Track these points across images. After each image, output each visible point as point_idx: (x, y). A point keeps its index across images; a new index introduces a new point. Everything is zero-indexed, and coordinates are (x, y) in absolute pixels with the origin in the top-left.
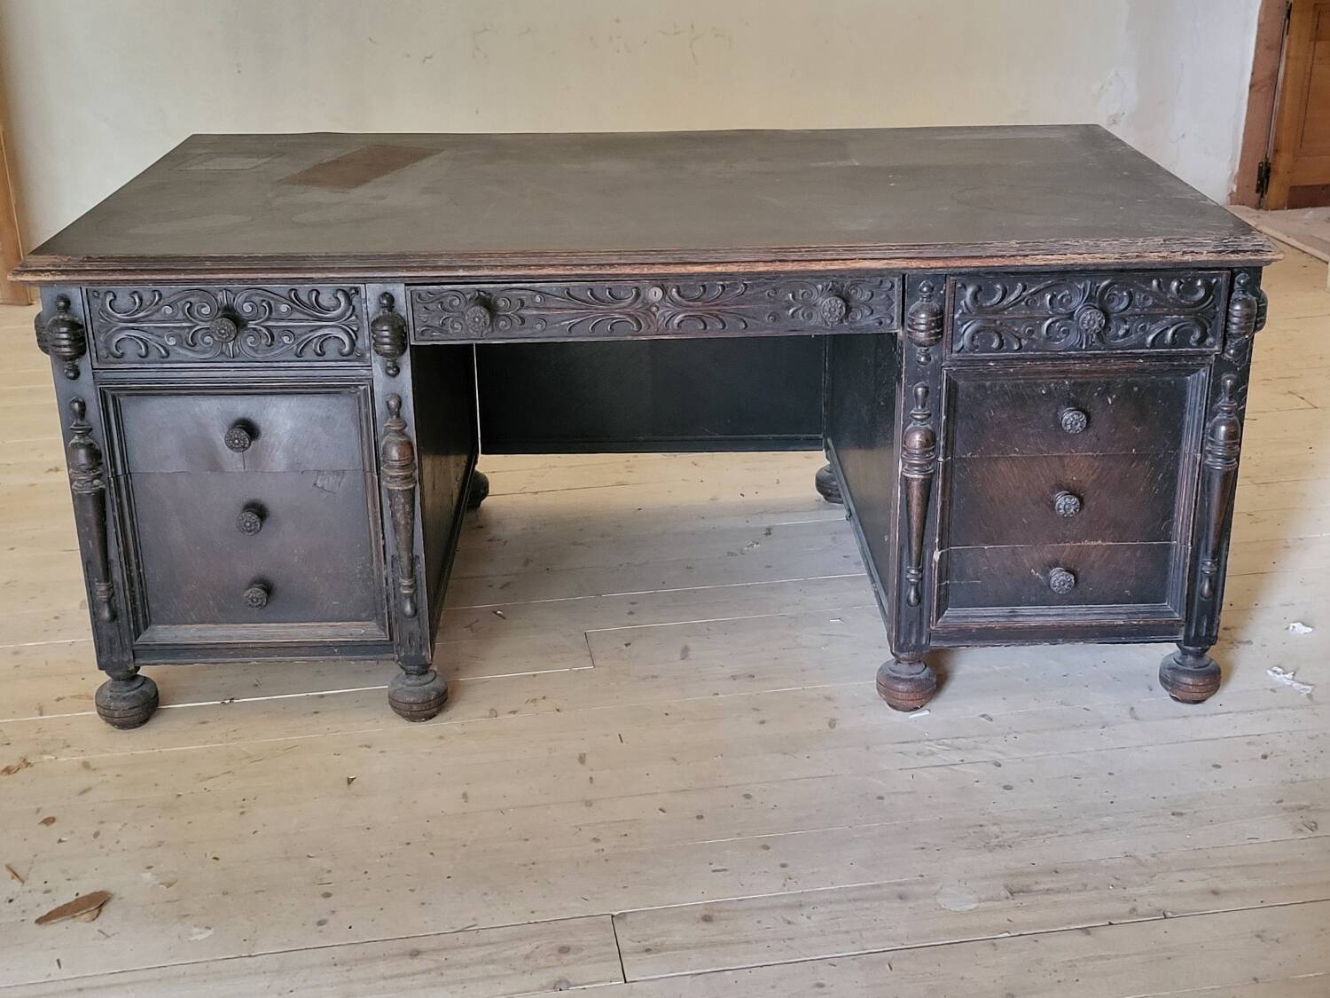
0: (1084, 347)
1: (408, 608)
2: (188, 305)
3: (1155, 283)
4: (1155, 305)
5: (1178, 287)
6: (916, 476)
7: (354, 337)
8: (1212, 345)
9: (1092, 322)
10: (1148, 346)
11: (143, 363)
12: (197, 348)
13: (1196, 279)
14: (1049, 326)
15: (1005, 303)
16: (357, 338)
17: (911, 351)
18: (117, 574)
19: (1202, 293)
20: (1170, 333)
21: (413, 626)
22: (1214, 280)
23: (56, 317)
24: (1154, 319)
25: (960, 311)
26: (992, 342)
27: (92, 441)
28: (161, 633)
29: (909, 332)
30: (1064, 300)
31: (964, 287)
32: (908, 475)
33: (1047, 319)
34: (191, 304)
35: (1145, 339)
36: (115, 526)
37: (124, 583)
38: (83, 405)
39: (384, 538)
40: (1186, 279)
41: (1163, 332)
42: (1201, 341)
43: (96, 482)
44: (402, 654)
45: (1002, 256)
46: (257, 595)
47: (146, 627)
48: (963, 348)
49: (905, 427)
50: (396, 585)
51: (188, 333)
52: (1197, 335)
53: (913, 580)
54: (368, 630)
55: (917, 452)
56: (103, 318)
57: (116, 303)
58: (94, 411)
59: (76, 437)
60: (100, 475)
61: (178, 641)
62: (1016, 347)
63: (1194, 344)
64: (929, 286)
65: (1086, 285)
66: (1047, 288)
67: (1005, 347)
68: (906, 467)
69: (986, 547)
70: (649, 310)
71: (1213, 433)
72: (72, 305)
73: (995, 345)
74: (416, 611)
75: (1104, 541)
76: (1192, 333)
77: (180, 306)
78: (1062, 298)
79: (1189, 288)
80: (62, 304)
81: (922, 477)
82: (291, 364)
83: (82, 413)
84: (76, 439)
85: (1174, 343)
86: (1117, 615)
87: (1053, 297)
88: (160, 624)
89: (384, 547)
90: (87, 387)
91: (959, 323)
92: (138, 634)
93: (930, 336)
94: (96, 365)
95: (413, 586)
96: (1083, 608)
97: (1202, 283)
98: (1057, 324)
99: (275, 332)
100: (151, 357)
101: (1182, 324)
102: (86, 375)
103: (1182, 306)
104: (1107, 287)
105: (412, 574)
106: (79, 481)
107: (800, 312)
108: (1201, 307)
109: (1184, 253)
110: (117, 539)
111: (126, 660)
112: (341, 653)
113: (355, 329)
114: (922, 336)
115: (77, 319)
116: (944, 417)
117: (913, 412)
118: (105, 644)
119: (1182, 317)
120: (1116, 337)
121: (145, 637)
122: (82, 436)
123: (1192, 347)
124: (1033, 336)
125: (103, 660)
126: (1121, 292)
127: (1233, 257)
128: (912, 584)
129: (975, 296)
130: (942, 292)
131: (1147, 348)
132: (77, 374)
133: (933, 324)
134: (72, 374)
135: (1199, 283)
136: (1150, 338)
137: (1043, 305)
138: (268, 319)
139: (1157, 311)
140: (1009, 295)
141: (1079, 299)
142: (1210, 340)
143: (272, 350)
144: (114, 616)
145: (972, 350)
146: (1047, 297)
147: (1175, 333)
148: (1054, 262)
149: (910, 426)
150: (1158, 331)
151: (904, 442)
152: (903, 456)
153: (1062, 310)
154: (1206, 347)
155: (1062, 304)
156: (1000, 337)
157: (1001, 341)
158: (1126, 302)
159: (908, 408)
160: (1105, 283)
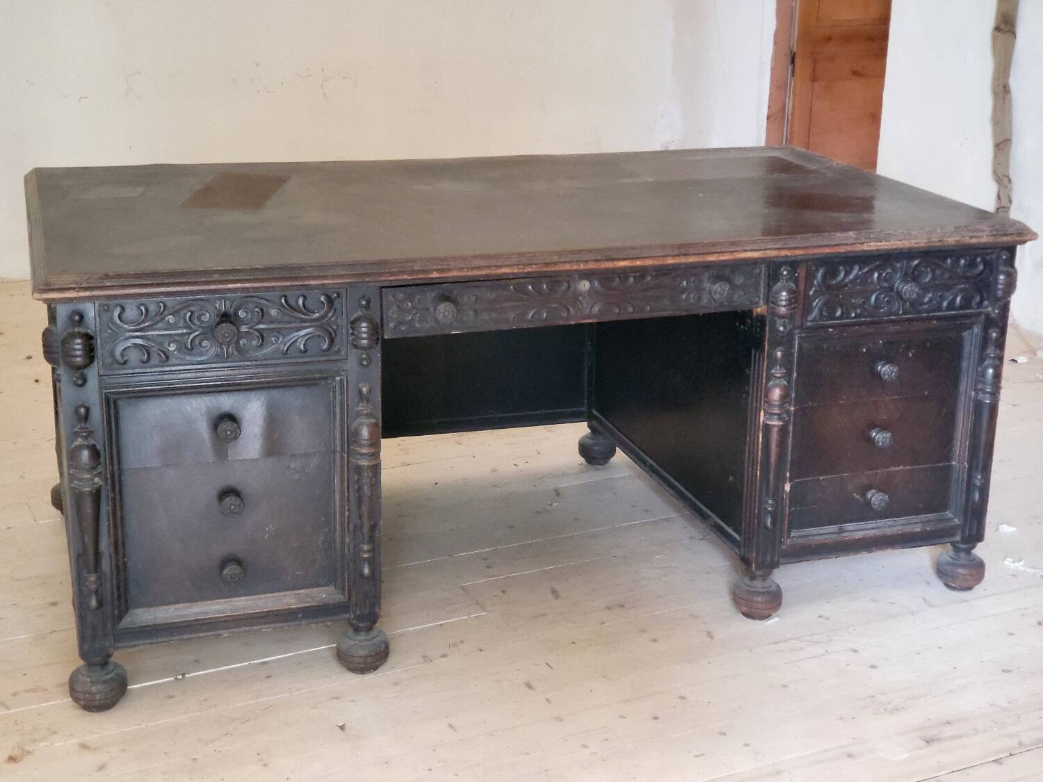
0: (901, 312)
1: (366, 571)
2: (189, 314)
3: (949, 261)
4: (950, 278)
5: (965, 263)
6: (774, 423)
7: (333, 334)
8: (987, 307)
9: (912, 292)
10: (944, 309)
11: (145, 368)
12: (194, 351)
13: (976, 256)
14: (877, 298)
15: (846, 281)
16: (336, 335)
17: (773, 323)
18: (106, 565)
19: (981, 267)
20: (958, 299)
21: (367, 586)
22: (989, 257)
23: (70, 331)
24: (947, 288)
25: (814, 289)
26: (835, 312)
27: (95, 443)
28: (143, 616)
29: (773, 308)
30: (888, 276)
31: (817, 270)
32: (767, 422)
33: (875, 292)
34: (192, 312)
35: (942, 304)
36: (109, 520)
37: (112, 572)
38: (87, 410)
40: (970, 257)
41: (954, 299)
42: (980, 304)
43: (96, 480)
44: (358, 613)
45: (846, 244)
46: (236, 572)
47: (128, 611)
48: (814, 317)
49: (767, 383)
50: (357, 550)
51: (188, 339)
52: (978, 299)
53: (770, 509)
54: (329, 594)
55: (777, 403)
56: (111, 329)
57: (124, 316)
58: (97, 414)
59: (80, 440)
60: (100, 473)
61: (159, 621)
62: (853, 315)
63: (975, 307)
64: (788, 271)
65: (903, 264)
66: (876, 269)
67: (845, 316)
68: (767, 417)
69: (821, 478)
70: (577, 299)
71: (984, 374)
72: (85, 317)
73: (839, 313)
75: (905, 465)
76: (972, 297)
77: (182, 315)
78: (886, 275)
79: (972, 264)
80: (77, 318)
82: (278, 361)
83: (86, 417)
84: (79, 441)
85: (962, 307)
86: (914, 524)
87: (880, 275)
88: (139, 608)
90: (92, 394)
91: (812, 299)
92: (120, 618)
93: (789, 309)
94: (102, 372)
96: (889, 521)
97: (981, 260)
98: (882, 296)
99: (265, 335)
100: (153, 362)
101: (968, 291)
102: (93, 382)
103: (967, 278)
104: (917, 265)
105: (370, 540)
106: (80, 480)
107: (692, 295)
108: (980, 278)
109: (971, 237)
110: (109, 532)
111: (108, 644)
112: (304, 617)
113: (335, 327)
114: (783, 310)
115: (89, 331)
116: (795, 375)
117: (773, 371)
119: (968, 286)
120: (923, 304)
121: (126, 621)
122: (86, 438)
123: (974, 310)
124: (866, 306)
125: (86, 647)
126: (927, 269)
127: (1005, 239)
128: (770, 512)
129: (824, 276)
130: (797, 275)
131: (944, 312)
132: (85, 381)
133: (791, 300)
134: (80, 382)
135: (979, 260)
136: (945, 304)
137: (872, 282)
138: (260, 323)
139: (951, 282)
140: (849, 275)
141: (899, 275)
142: (986, 303)
143: (262, 349)
144: (100, 604)
145: (821, 319)
146: (876, 275)
147: (962, 298)
148: (882, 248)
149: (771, 383)
150: (951, 297)
151: (767, 396)
152: (765, 408)
153: (886, 284)
154: (983, 308)
155: (886, 280)
156: (842, 307)
157: (842, 311)
158: (930, 276)
159: (769, 368)
160: (916, 262)
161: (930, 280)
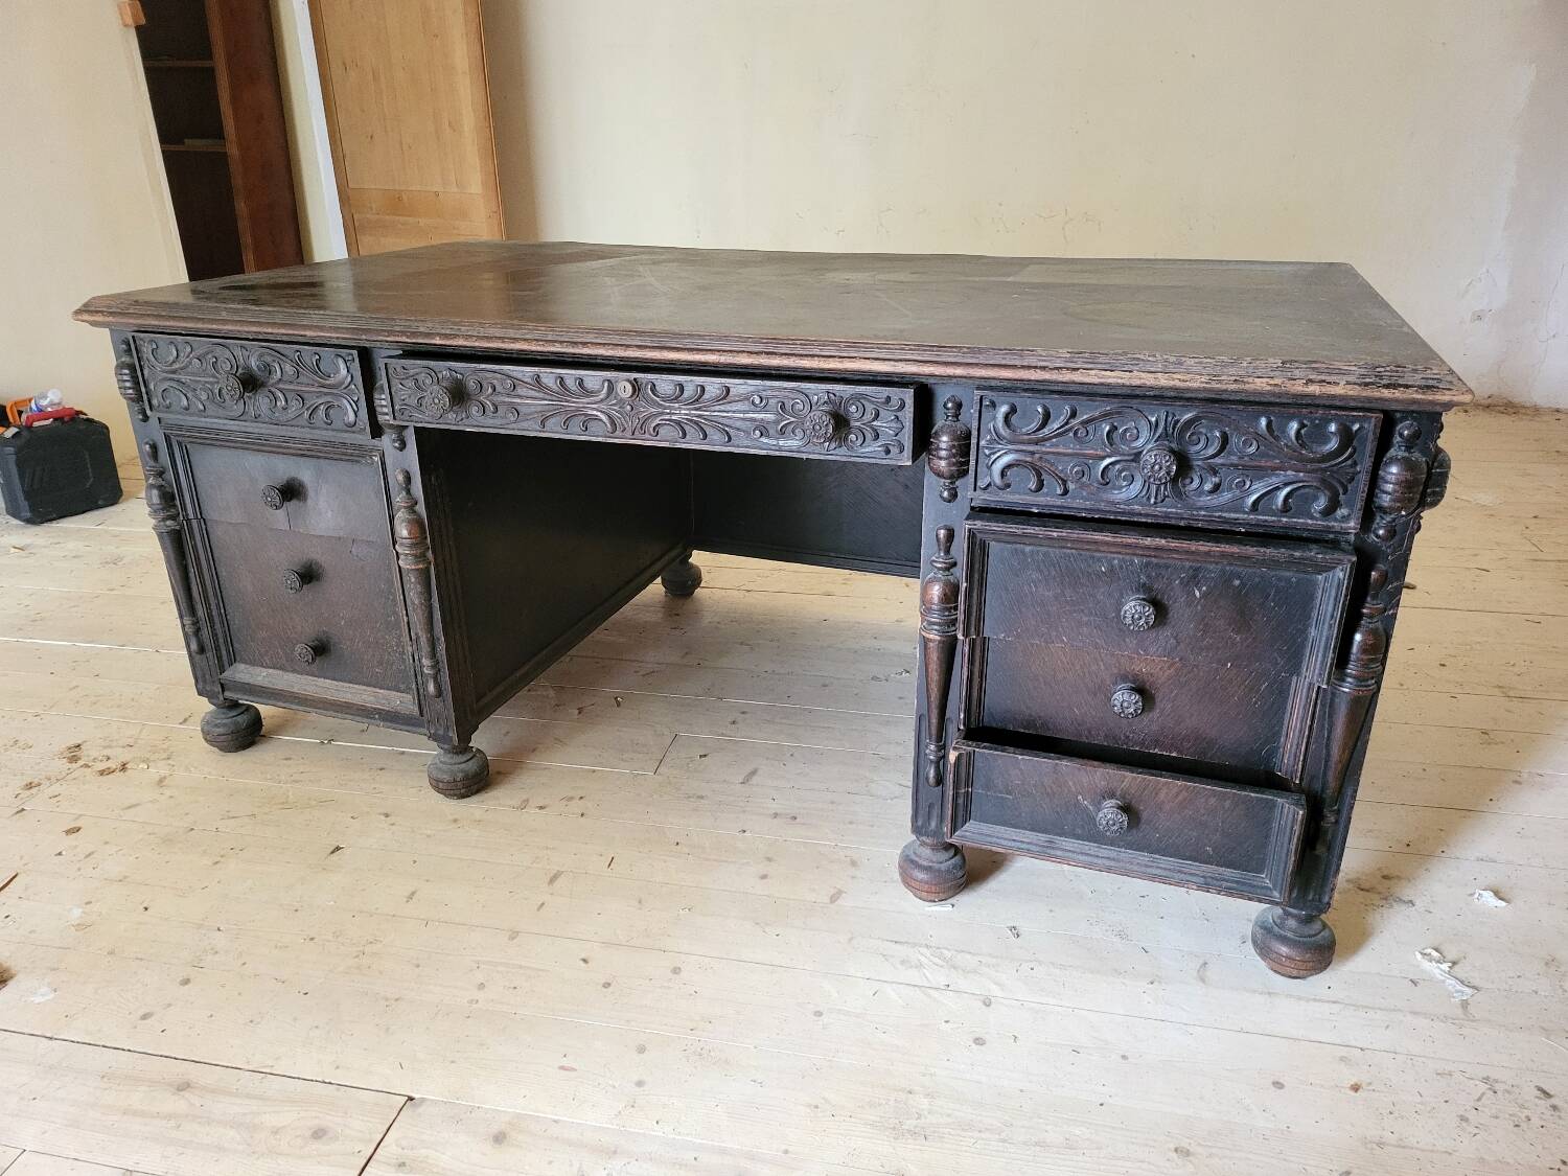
0: (1152, 501)
1: (431, 688)
2: (213, 359)
3: (1262, 422)
4: (1259, 454)
5: (1298, 432)
6: (931, 636)
7: (355, 407)
8: (1345, 519)
9: (1157, 467)
10: (1248, 509)
12: (225, 404)
13: (1327, 421)
14: (1106, 469)
15: (1046, 432)
16: (357, 408)
18: (200, 611)
19: (1333, 444)
20: (1281, 495)
21: (438, 705)
22: (1356, 427)
24: (1259, 473)
25: (988, 437)
26: (1029, 482)
27: (163, 483)
30: (1128, 435)
31: (994, 405)
33: (1103, 458)
34: (216, 358)
35: (1243, 501)
36: (193, 566)
37: (206, 620)
38: (154, 448)
39: (407, 615)
40: (1312, 421)
41: (1271, 493)
42: (1328, 512)
43: (168, 523)
47: (231, 664)
48: (990, 485)
51: (216, 389)
52: (1323, 502)
53: (932, 757)
54: (403, 702)
55: (937, 607)
56: (150, 367)
57: (157, 353)
58: (164, 455)
59: (153, 477)
60: (174, 516)
62: (1061, 493)
63: (1317, 515)
65: (1160, 416)
66: (1104, 418)
67: (1045, 491)
68: (925, 624)
69: (1020, 757)
73: (1032, 486)
74: (439, 693)
76: (1315, 498)
78: (1125, 431)
79: (1316, 434)
80: (124, 347)
81: (939, 638)
83: (155, 455)
85: (1286, 508)
87: (1113, 430)
89: (408, 623)
90: (155, 431)
91: (987, 452)
92: (222, 671)
93: (951, 465)
95: (436, 665)
97: (1338, 429)
98: (1117, 467)
99: (288, 395)
100: (191, 410)
101: (1301, 484)
103: (1302, 460)
104: (1189, 423)
105: (433, 654)
108: (1333, 463)
109: (1310, 381)
112: (381, 719)
113: (356, 399)
114: (942, 464)
117: (933, 558)
118: (199, 674)
119: (1302, 474)
120: (1198, 492)
122: (156, 477)
123: (1312, 518)
124: (1084, 481)
126: (1211, 430)
127: (1386, 393)
128: (932, 761)
129: (1008, 418)
130: (972, 411)
131: (1246, 513)
133: (955, 451)
134: (142, 417)
135: (1333, 428)
136: (1251, 499)
137: (1098, 440)
138: (279, 381)
139: (1263, 462)
140: (1052, 424)
141: (1149, 437)
142: (1343, 511)
143: (287, 413)
144: (201, 649)
145: (1001, 488)
146: (1105, 429)
147: (1290, 495)
150: (1264, 490)
153: (1124, 449)
155: (1124, 441)
156: (1040, 477)
157: (1040, 482)
160: (1188, 416)
161: (1219, 454)
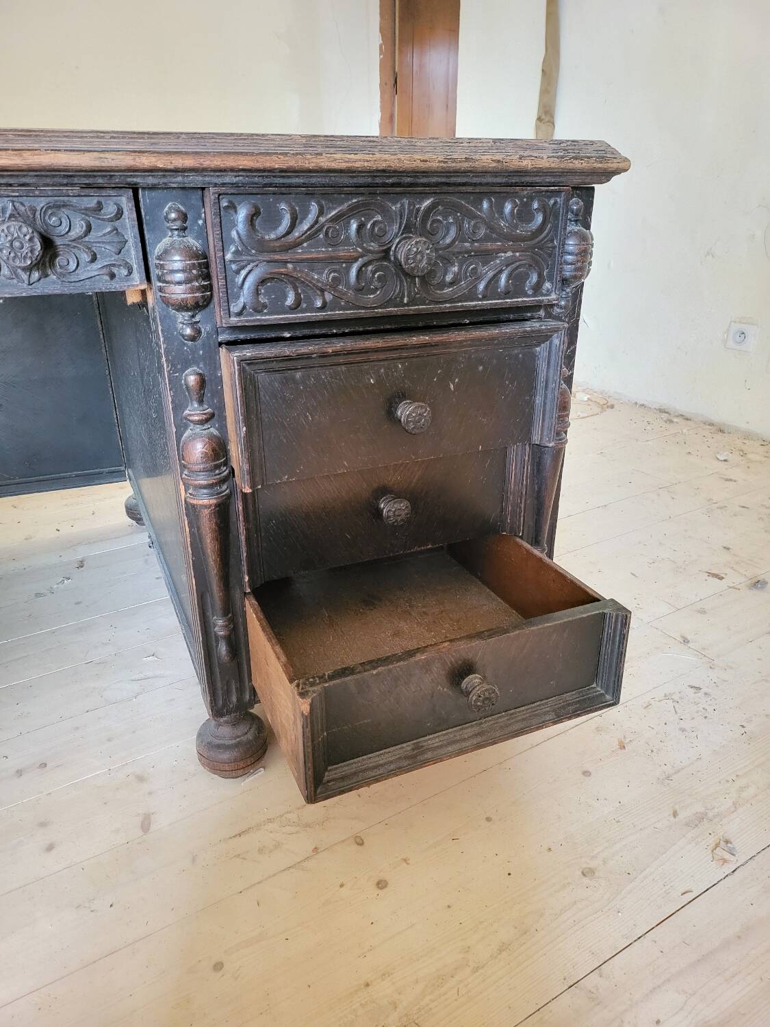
0: (405, 300)
3: (485, 205)
4: (488, 238)
5: (512, 210)
6: (205, 502)
8: (549, 293)
9: (418, 257)
10: (479, 295)
13: (531, 199)
14: (359, 271)
15: (296, 234)
17: (169, 320)
19: (539, 218)
20: (503, 278)
22: (552, 201)
24: (486, 256)
25: (233, 249)
26: (285, 297)
29: (161, 290)
30: (376, 229)
31: (232, 207)
32: (195, 502)
33: (356, 260)
35: (476, 287)
40: (521, 200)
41: (496, 277)
42: (537, 288)
48: (244, 307)
49: (179, 436)
52: (534, 278)
53: (222, 634)
55: (202, 468)
62: (319, 304)
63: (530, 292)
64: (178, 211)
65: (402, 205)
66: (353, 212)
67: (304, 305)
68: (190, 491)
73: (290, 300)
76: (527, 276)
78: (374, 225)
79: (524, 214)
81: (213, 502)
85: (508, 292)
87: (361, 227)
91: (234, 267)
93: (192, 290)
97: (539, 205)
98: (370, 268)
101: (518, 263)
103: (518, 240)
104: (429, 210)
108: (537, 240)
109: (522, 157)
114: (181, 293)
117: (187, 412)
119: (518, 254)
120: (442, 285)
123: (528, 296)
124: (340, 286)
126: (446, 218)
127: (576, 165)
128: (223, 637)
129: (252, 219)
130: (200, 222)
131: (480, 300)
133: (194, 272)
135: (536, 205)
136: (481, 287)
137: (348, 238)
139: (489, 245)
140: (301, 222)
141: (395, 227)
142: (547, 285)
145: (258, 309)
146: (354, 226)
147: (509, 277)
148: (357, 165)
149: (188, 433)
150: (491, 274)
151: (181, 457)
152: (184, 476)
153: (374, 246)
154: (543, 295)
155: (374, 237)
156: (295, 289)
157: (297, 295)
158: (453, 232)
159: (178, 407)
160: (427, 203)
161: (453, 241)
